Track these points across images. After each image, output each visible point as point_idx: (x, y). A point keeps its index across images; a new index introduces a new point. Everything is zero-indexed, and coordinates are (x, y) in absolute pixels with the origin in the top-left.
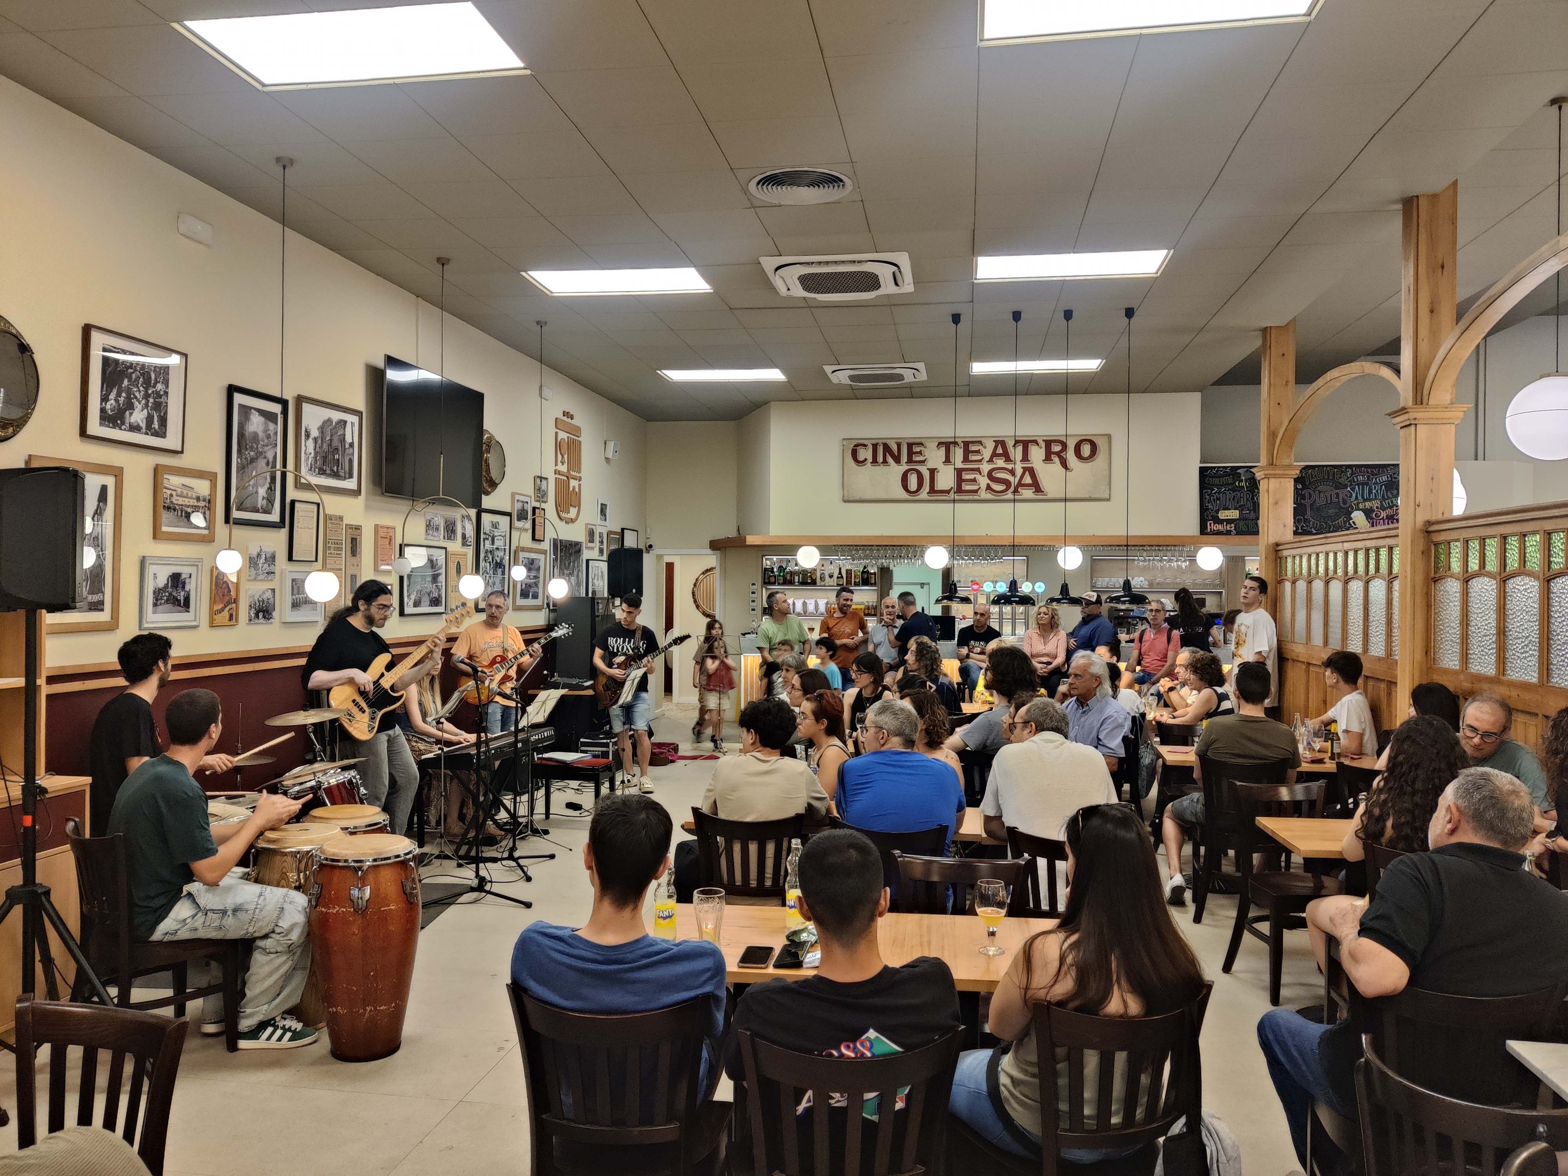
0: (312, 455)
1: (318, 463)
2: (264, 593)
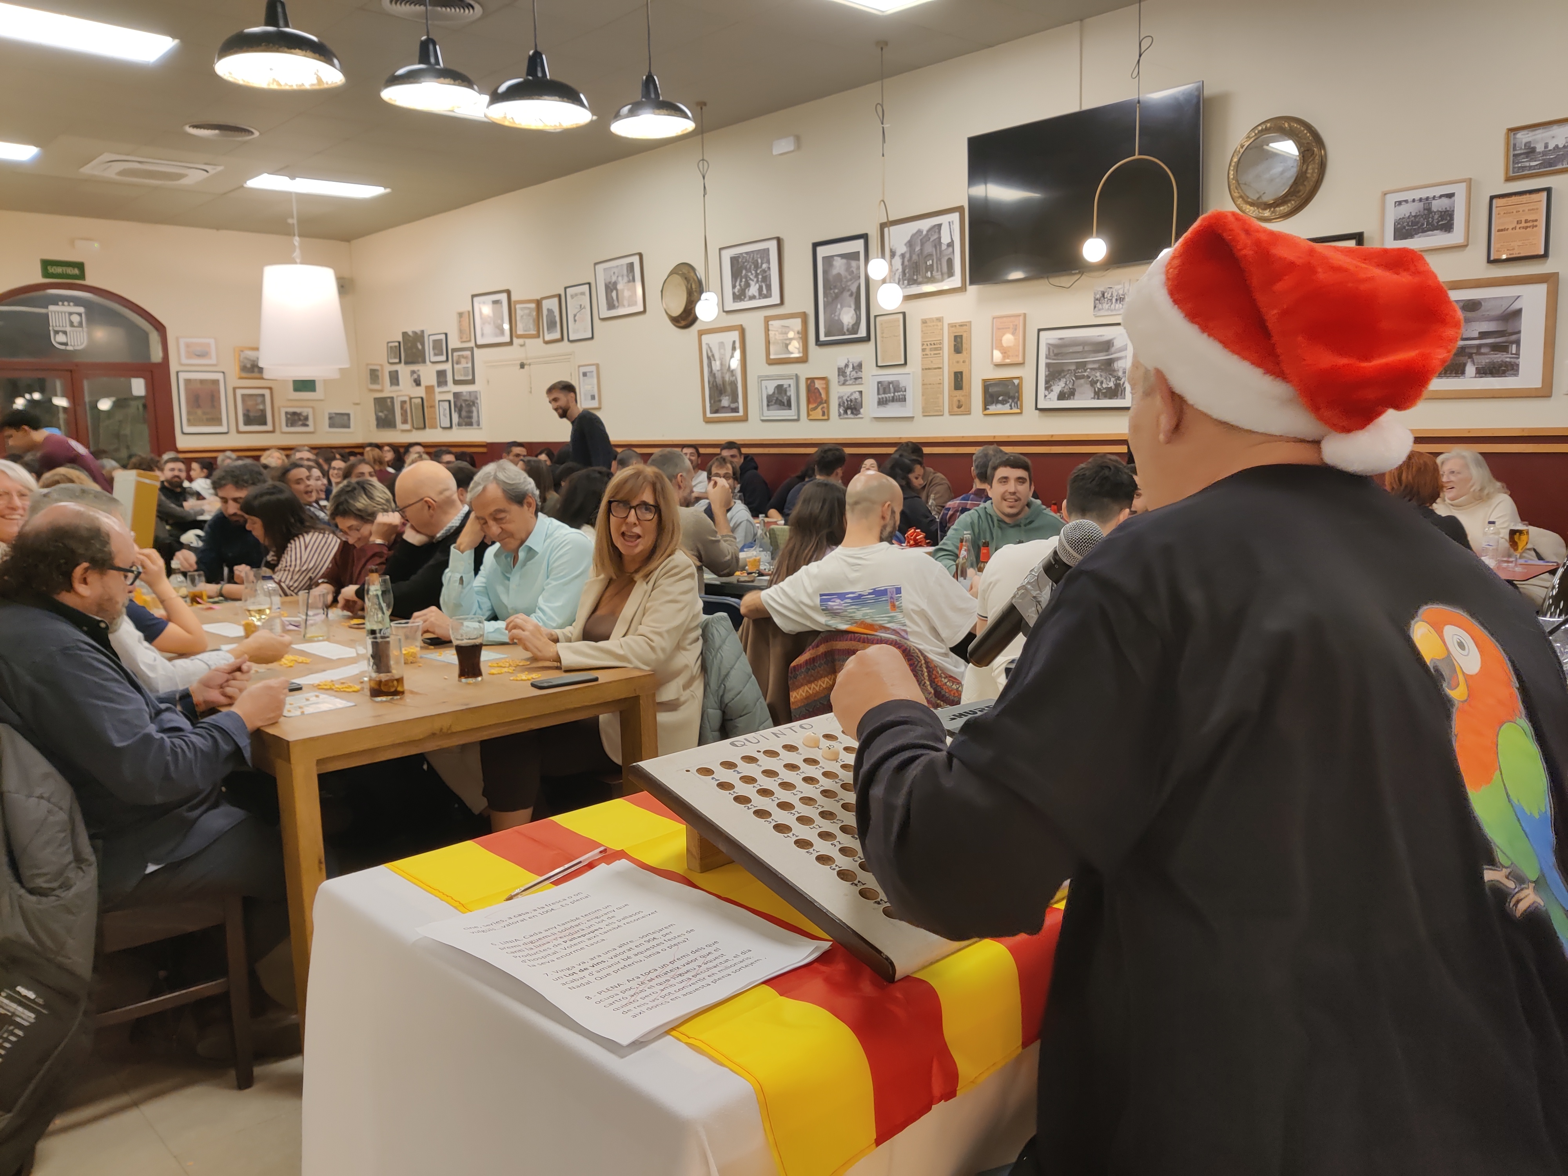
0: (900, 270)
1: (907, 275)
2: (852, 394)
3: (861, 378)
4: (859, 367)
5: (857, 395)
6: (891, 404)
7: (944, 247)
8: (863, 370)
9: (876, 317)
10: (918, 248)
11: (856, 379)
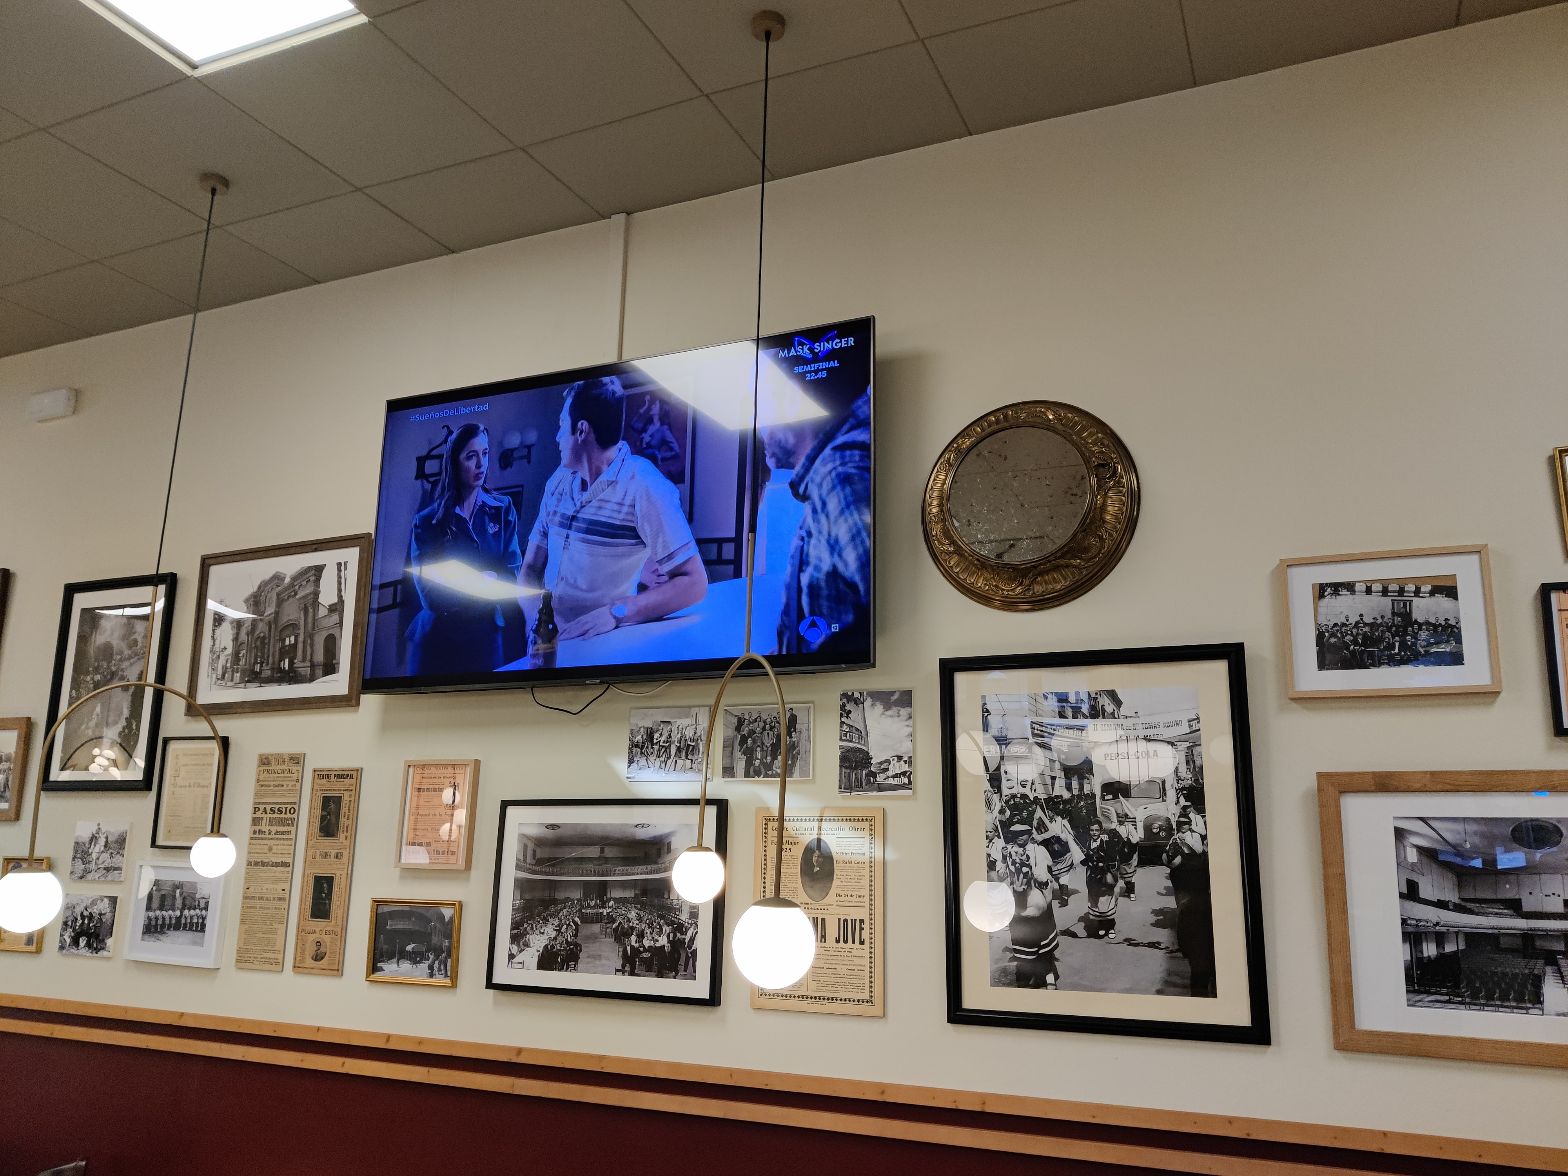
0: (229, 651)
1: (243, 662)
2: (94, 903)
3: (120, 869)
4: (120, 843)
5: (104, 906)
6: (172, 933)
7: (322, 612)
8: (125, 852)
9: (166, 741)
10: (270, 610)
11: (107, 869)
